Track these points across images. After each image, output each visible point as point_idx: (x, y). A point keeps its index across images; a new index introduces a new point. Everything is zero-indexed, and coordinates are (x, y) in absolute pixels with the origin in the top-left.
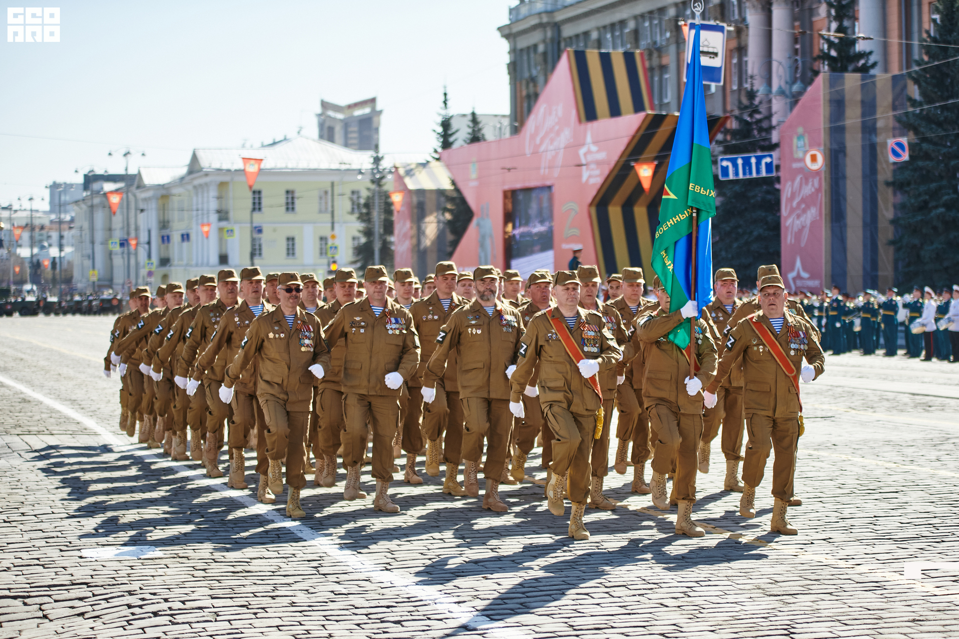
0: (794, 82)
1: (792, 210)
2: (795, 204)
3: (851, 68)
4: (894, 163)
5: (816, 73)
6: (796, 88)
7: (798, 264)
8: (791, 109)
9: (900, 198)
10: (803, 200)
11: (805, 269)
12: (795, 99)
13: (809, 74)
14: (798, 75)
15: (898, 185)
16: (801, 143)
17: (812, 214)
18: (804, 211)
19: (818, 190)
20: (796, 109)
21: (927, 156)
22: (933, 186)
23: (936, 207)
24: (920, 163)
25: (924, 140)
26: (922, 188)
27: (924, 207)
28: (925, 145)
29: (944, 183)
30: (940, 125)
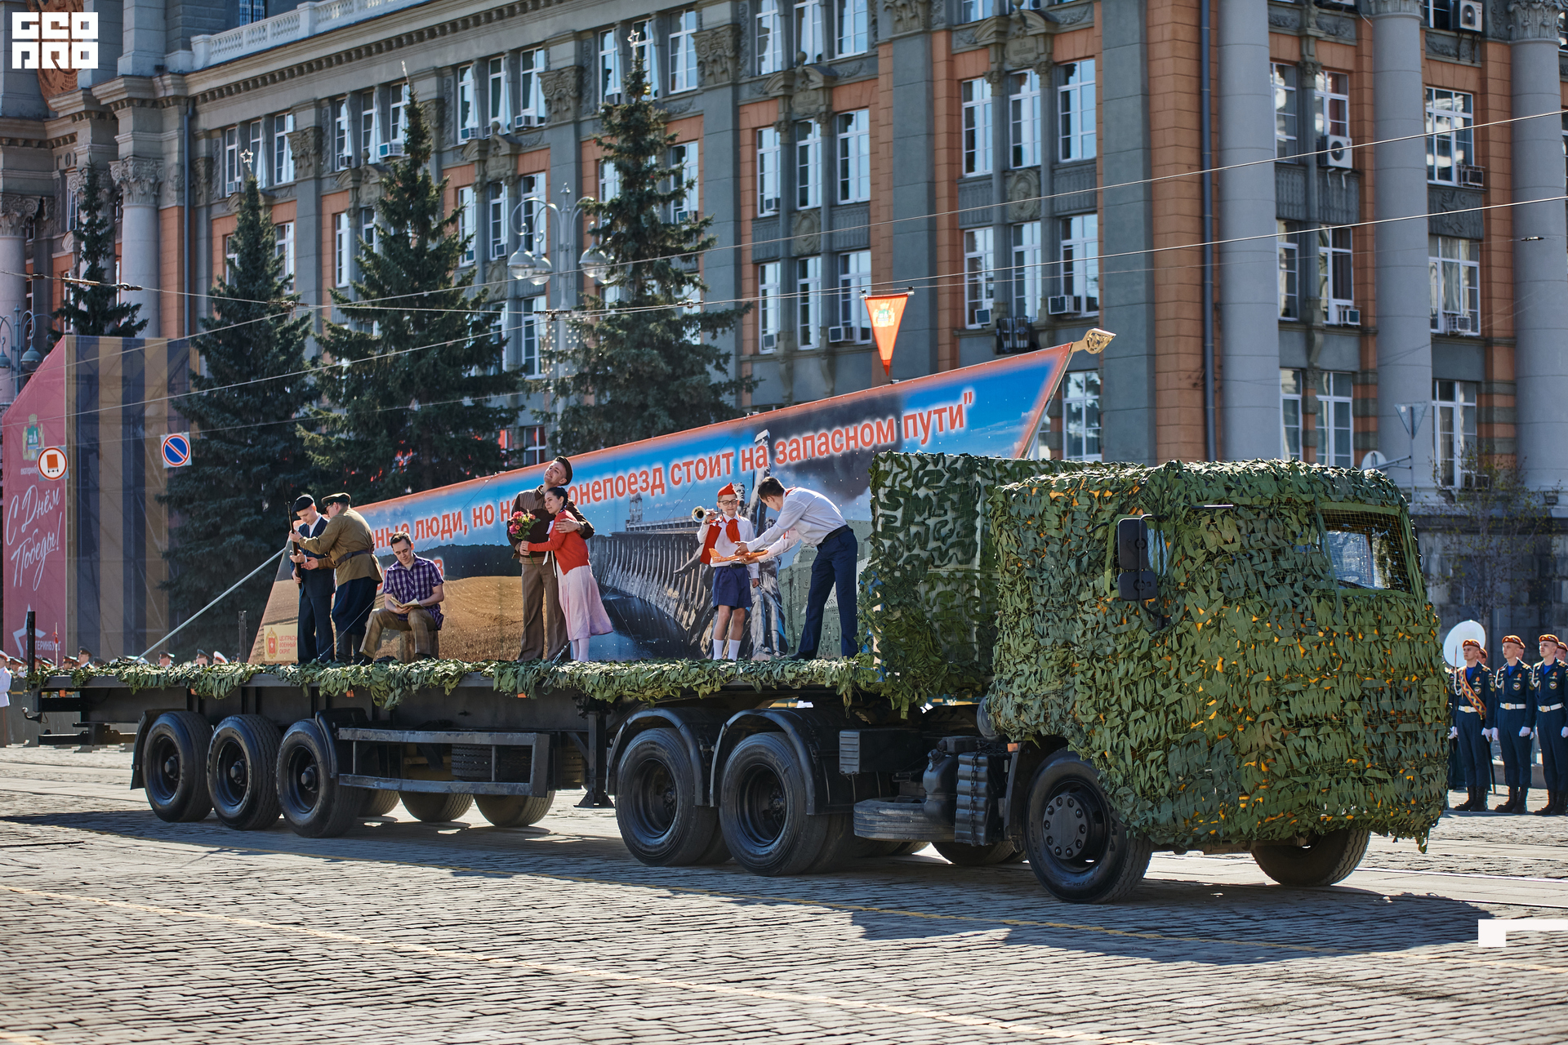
0: (24, 348)
1: (19, 539)
3: (107, 330)
4: (170, 469)
5: (58, 335)
6: (27, 356)
8: (20, 388)
9: (178, 521)
10: (36, 523)
12: (25, 374)
13: (47, 337)
14: (30, 339)
15: (176, 502)
16: (33, 438)
18: (38, 539)
19: (58, 508)
20: (29, 388)
21: (218, 459)
22: (227, 502)
23: (231, 534)
24: (208, 470)
25: (214, 435)
26: (211, 506)
27: (213, 534)
28: (215, 444)
29: (243, 498)
30: (237, 413)
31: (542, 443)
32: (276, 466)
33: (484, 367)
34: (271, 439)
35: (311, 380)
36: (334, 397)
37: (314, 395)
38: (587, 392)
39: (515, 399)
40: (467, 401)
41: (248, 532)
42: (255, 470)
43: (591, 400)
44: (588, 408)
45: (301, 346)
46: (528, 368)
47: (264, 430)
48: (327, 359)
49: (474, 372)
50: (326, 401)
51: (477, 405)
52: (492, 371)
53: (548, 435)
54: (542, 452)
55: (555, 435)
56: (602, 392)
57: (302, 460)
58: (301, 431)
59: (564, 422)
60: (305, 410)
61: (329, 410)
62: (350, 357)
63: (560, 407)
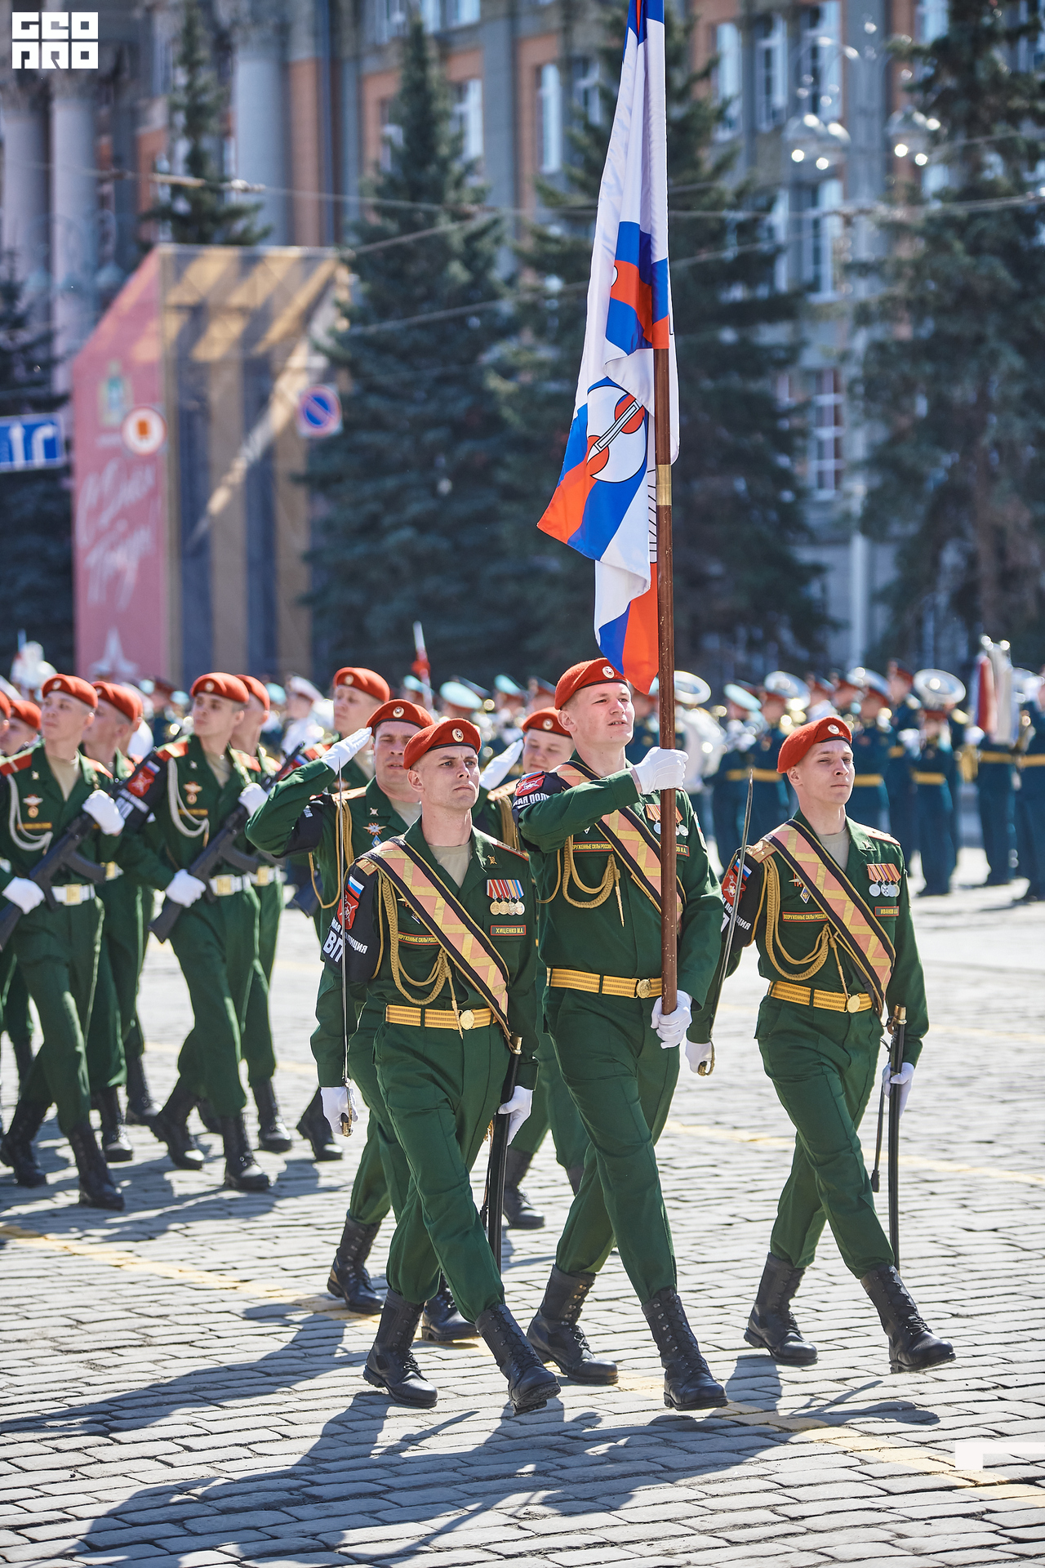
0: (100, 264)
1: (99, 536)
2: (105, 519)
3: (218, 236)
4: (311, 439)
5: (147, 248)
6: (106, 277)
7: (113, 645)
8: (96, 321)
9: (323, 508)
10: (123, 514)
11: (128, 654)
12: (104, 301)
13: (132, 250)
14: (110, 248)
15: (318, 482)
16: (115, 395)
17: (142, 539)
18: (124, 536)
19: (153, 493)
20: (108, 324)
21: (376, 423)
22: (390, 483)
23: (397, 526)
24: (365, 437)
25: (371, 388)
26: (368, 489)
27: (370, 528)
28: (374, 402)
29: (412, 477)
30: (405, 357)
31: (836, 390)
32: (459, 430)
33: (751, 283)
34: (450, 391)
35: (506, 306)
36: (540, 331)
37: (509, 329)
38: (899, 320)
39: (797, 331)
40: (728, 336)
41: (422, 525)
42: (431, 436)
43: (904, 331)
44: (900, 344)
45: (490, 262)
46: (815, 286)
47: (444, 380)
48: (529, 278)
49: (738, 293)
50: (527, 336)
51: (744, 342)
52: (763, 292)
53: (844, 381)
54: (836, 408)
55: (853, 382)
56: (918, 322)
57: (494, 423)
58: (494, 383)
59: (865, 364)
60: (501, 351)
61: (531, 349)
62: (559, 271)
63: (860, 342)
